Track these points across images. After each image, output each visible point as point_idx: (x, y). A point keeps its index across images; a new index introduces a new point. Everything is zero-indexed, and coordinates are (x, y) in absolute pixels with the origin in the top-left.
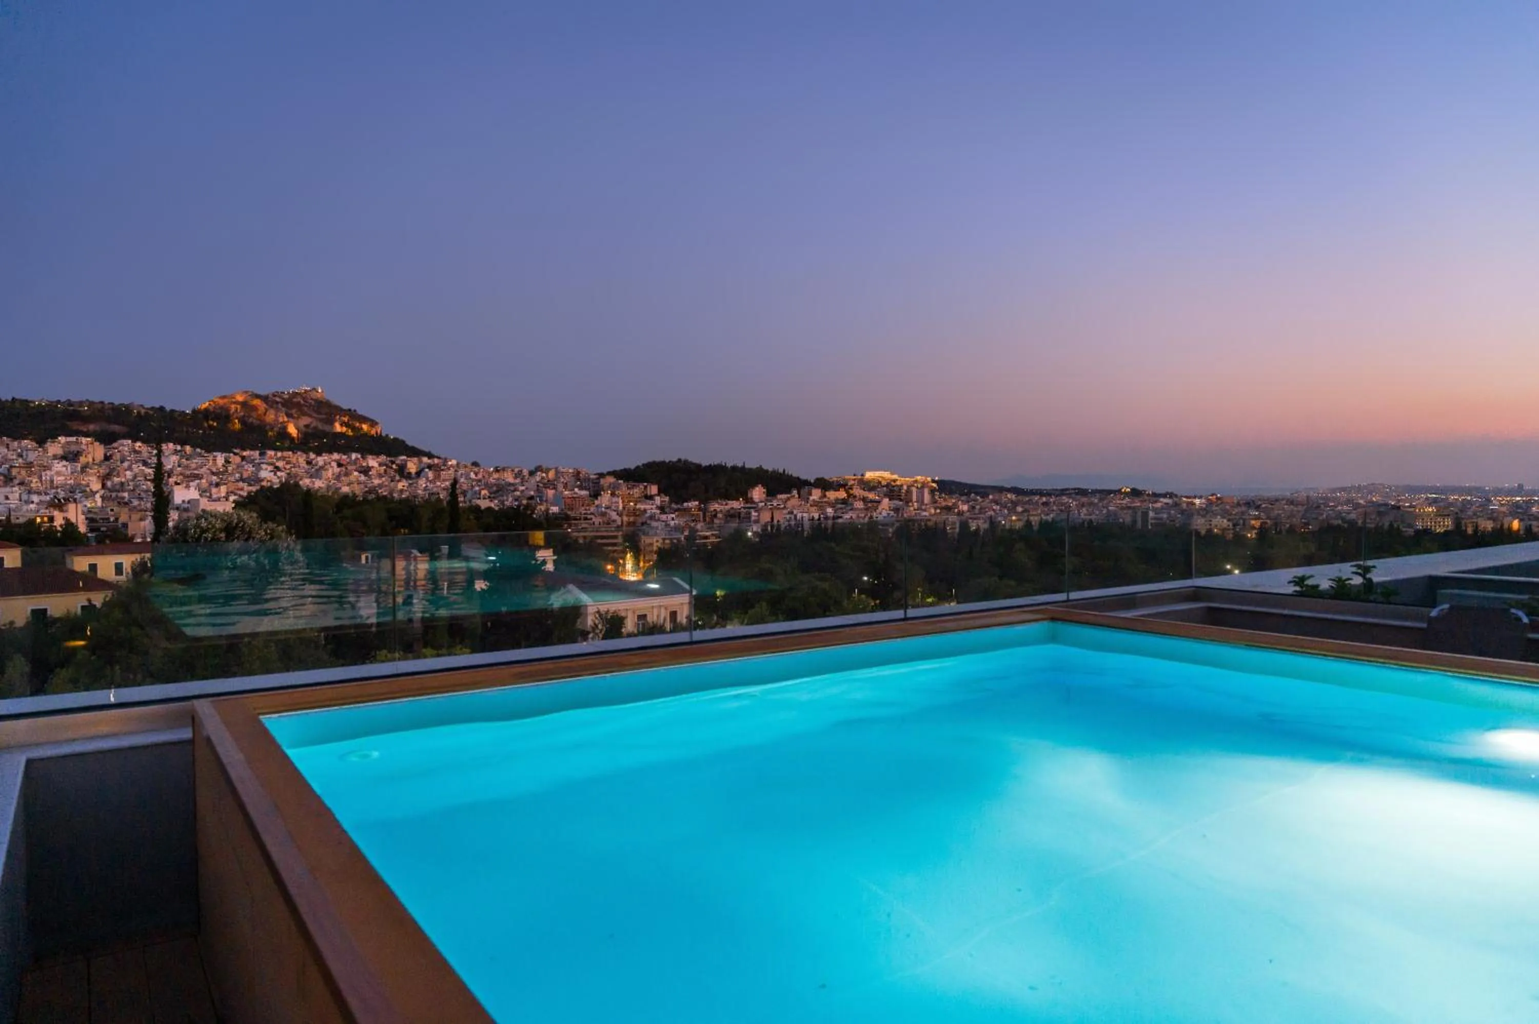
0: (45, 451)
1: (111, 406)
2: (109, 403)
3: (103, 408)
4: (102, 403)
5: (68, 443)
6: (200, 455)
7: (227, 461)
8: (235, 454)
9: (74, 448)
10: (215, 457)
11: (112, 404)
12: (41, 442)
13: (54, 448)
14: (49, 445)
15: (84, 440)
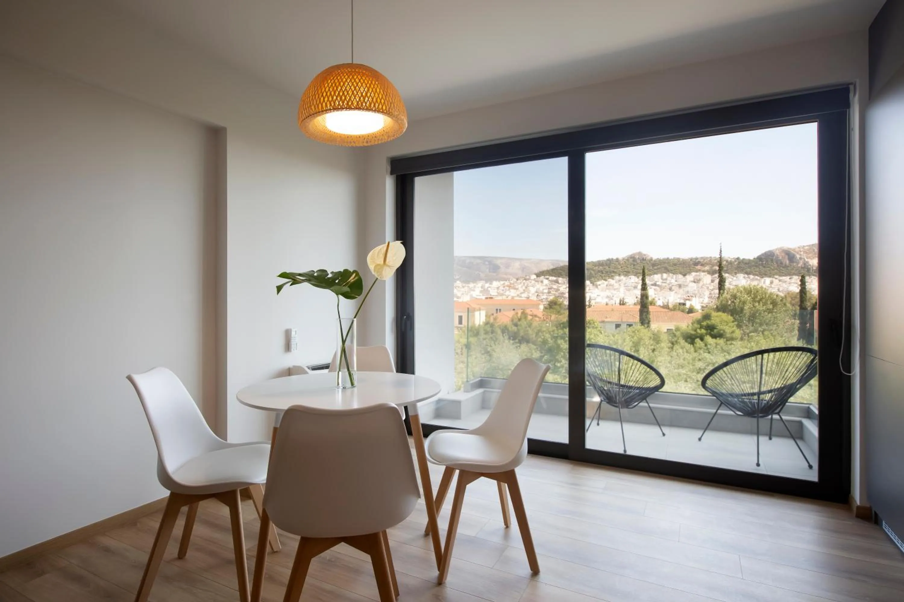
0: (686, 279)
1: (715, 258)
2: (714, 257)
3: (711, 259)
4: (711, 257)
5: (696, 275)
6: (757, 279)
7: (772, 283)
8: (776, 279)
9: (698, 278)
10: (765, 280)
11: (715, 257)
12: (684, 275)
13: (690, 278)
14: (687, 276)
15: (702, 274)
